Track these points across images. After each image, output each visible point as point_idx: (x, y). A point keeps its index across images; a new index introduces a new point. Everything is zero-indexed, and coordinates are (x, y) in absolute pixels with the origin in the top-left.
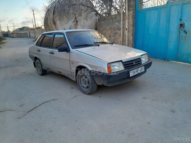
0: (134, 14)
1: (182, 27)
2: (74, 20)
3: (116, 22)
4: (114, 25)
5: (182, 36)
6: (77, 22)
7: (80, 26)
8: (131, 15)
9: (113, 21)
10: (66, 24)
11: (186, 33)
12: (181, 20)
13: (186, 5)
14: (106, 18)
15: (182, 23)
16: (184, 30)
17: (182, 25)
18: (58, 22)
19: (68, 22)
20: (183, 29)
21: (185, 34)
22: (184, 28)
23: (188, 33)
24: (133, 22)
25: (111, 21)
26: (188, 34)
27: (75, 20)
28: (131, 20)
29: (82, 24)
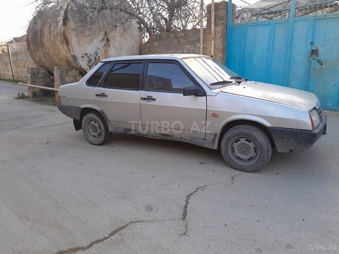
0: (225, 31)
1: (314, 55)
2: (103, 37)
3: (188, 44)
4: (183, 49)
5: (314, 68)
6: (108, 40)
7: (113, 49)
8: (219, 33)
9: (179, 42)
10: (89, 43)
11: (322, 64)
12: (312, 43)
13: (320, 21)
14: (164, 36)
15: (314, 48)
16: (318, 60)
17: (314, 52)
18: (73, 40)
19: (92, 40)
20: (317, 58)
21: (319, 66)
22: (317, 56)
23: (324, 63)
24: (224, 45)
25: (175, 41)
26: (324, 65)
27: (105, 38)
28: (219, 41)
29: (117, 44)
